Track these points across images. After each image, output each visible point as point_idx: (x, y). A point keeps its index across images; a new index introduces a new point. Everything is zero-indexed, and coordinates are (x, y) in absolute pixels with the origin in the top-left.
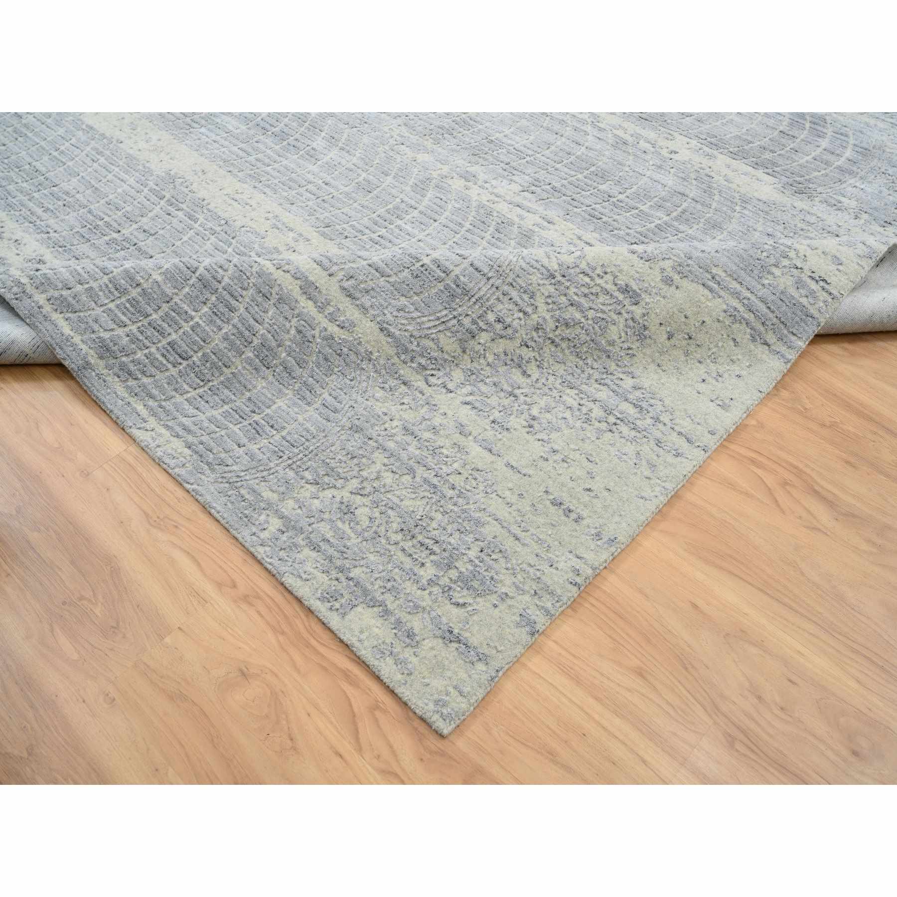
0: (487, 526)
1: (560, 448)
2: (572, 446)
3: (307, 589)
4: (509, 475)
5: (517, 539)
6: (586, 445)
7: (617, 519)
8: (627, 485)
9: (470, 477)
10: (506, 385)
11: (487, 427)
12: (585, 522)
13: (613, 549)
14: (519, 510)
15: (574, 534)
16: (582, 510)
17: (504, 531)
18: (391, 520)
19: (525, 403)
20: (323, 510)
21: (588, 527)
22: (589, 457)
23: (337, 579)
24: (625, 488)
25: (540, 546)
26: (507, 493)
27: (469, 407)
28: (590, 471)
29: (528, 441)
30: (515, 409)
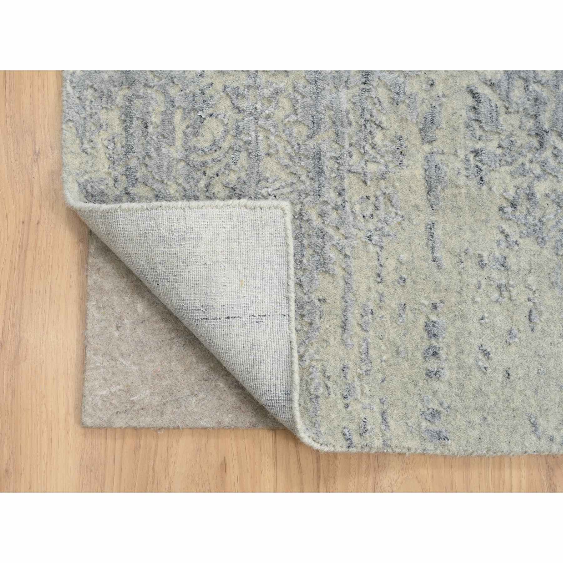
0: (328, 278)
1: (515, 268)
2: (531, 279)
3: (77, 162)
4: (417, 242)
5: (344, 329)
6: (550, 294)
7: (476, 418)
8: (536, 392)
9: (373, 199)
10: (547, 115)
11: (461, 154)
12: (436, 385)
13: (430, 447)
14: (381, 296)
15: (409, 385)
16: (451, 368)
17: (340, 304)
18: (233, 167)
19: (544, 164)
20: (175, 80)
21: (435, 393)
22: (534, 312)
23: (116, 180)
24: (529, 393)
25: (359, 361)
26: (391, 264)
27: (470, 101)
28: (515, 331)
29: (486, 222)
30: (521, 160)
